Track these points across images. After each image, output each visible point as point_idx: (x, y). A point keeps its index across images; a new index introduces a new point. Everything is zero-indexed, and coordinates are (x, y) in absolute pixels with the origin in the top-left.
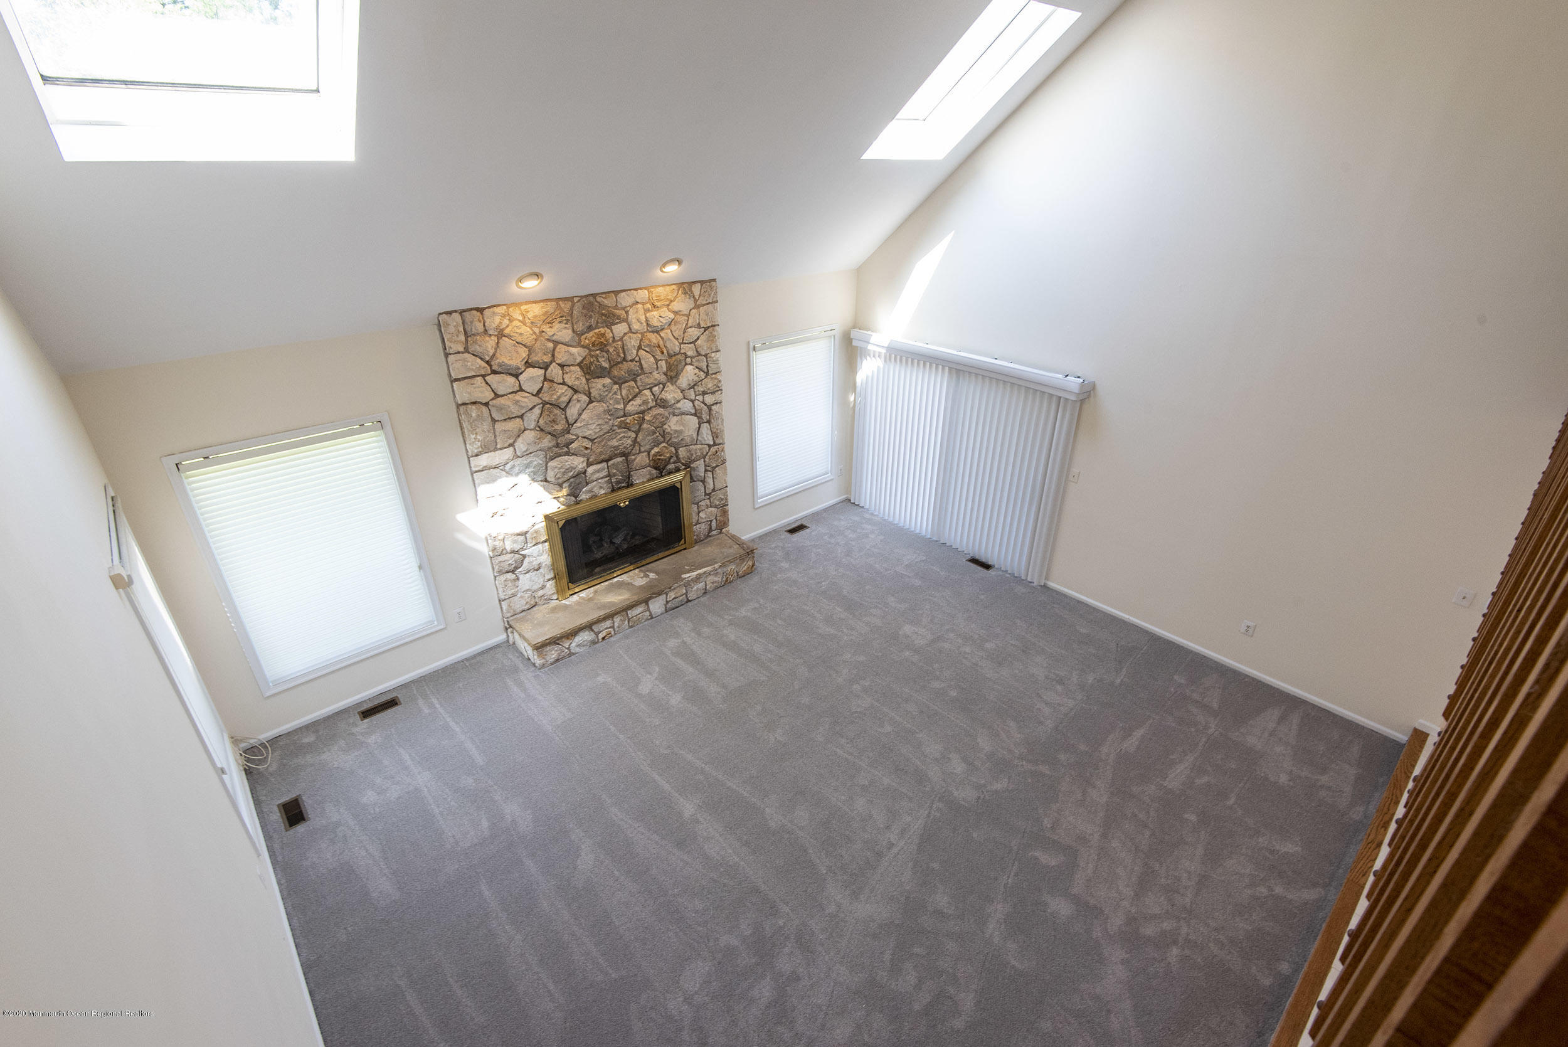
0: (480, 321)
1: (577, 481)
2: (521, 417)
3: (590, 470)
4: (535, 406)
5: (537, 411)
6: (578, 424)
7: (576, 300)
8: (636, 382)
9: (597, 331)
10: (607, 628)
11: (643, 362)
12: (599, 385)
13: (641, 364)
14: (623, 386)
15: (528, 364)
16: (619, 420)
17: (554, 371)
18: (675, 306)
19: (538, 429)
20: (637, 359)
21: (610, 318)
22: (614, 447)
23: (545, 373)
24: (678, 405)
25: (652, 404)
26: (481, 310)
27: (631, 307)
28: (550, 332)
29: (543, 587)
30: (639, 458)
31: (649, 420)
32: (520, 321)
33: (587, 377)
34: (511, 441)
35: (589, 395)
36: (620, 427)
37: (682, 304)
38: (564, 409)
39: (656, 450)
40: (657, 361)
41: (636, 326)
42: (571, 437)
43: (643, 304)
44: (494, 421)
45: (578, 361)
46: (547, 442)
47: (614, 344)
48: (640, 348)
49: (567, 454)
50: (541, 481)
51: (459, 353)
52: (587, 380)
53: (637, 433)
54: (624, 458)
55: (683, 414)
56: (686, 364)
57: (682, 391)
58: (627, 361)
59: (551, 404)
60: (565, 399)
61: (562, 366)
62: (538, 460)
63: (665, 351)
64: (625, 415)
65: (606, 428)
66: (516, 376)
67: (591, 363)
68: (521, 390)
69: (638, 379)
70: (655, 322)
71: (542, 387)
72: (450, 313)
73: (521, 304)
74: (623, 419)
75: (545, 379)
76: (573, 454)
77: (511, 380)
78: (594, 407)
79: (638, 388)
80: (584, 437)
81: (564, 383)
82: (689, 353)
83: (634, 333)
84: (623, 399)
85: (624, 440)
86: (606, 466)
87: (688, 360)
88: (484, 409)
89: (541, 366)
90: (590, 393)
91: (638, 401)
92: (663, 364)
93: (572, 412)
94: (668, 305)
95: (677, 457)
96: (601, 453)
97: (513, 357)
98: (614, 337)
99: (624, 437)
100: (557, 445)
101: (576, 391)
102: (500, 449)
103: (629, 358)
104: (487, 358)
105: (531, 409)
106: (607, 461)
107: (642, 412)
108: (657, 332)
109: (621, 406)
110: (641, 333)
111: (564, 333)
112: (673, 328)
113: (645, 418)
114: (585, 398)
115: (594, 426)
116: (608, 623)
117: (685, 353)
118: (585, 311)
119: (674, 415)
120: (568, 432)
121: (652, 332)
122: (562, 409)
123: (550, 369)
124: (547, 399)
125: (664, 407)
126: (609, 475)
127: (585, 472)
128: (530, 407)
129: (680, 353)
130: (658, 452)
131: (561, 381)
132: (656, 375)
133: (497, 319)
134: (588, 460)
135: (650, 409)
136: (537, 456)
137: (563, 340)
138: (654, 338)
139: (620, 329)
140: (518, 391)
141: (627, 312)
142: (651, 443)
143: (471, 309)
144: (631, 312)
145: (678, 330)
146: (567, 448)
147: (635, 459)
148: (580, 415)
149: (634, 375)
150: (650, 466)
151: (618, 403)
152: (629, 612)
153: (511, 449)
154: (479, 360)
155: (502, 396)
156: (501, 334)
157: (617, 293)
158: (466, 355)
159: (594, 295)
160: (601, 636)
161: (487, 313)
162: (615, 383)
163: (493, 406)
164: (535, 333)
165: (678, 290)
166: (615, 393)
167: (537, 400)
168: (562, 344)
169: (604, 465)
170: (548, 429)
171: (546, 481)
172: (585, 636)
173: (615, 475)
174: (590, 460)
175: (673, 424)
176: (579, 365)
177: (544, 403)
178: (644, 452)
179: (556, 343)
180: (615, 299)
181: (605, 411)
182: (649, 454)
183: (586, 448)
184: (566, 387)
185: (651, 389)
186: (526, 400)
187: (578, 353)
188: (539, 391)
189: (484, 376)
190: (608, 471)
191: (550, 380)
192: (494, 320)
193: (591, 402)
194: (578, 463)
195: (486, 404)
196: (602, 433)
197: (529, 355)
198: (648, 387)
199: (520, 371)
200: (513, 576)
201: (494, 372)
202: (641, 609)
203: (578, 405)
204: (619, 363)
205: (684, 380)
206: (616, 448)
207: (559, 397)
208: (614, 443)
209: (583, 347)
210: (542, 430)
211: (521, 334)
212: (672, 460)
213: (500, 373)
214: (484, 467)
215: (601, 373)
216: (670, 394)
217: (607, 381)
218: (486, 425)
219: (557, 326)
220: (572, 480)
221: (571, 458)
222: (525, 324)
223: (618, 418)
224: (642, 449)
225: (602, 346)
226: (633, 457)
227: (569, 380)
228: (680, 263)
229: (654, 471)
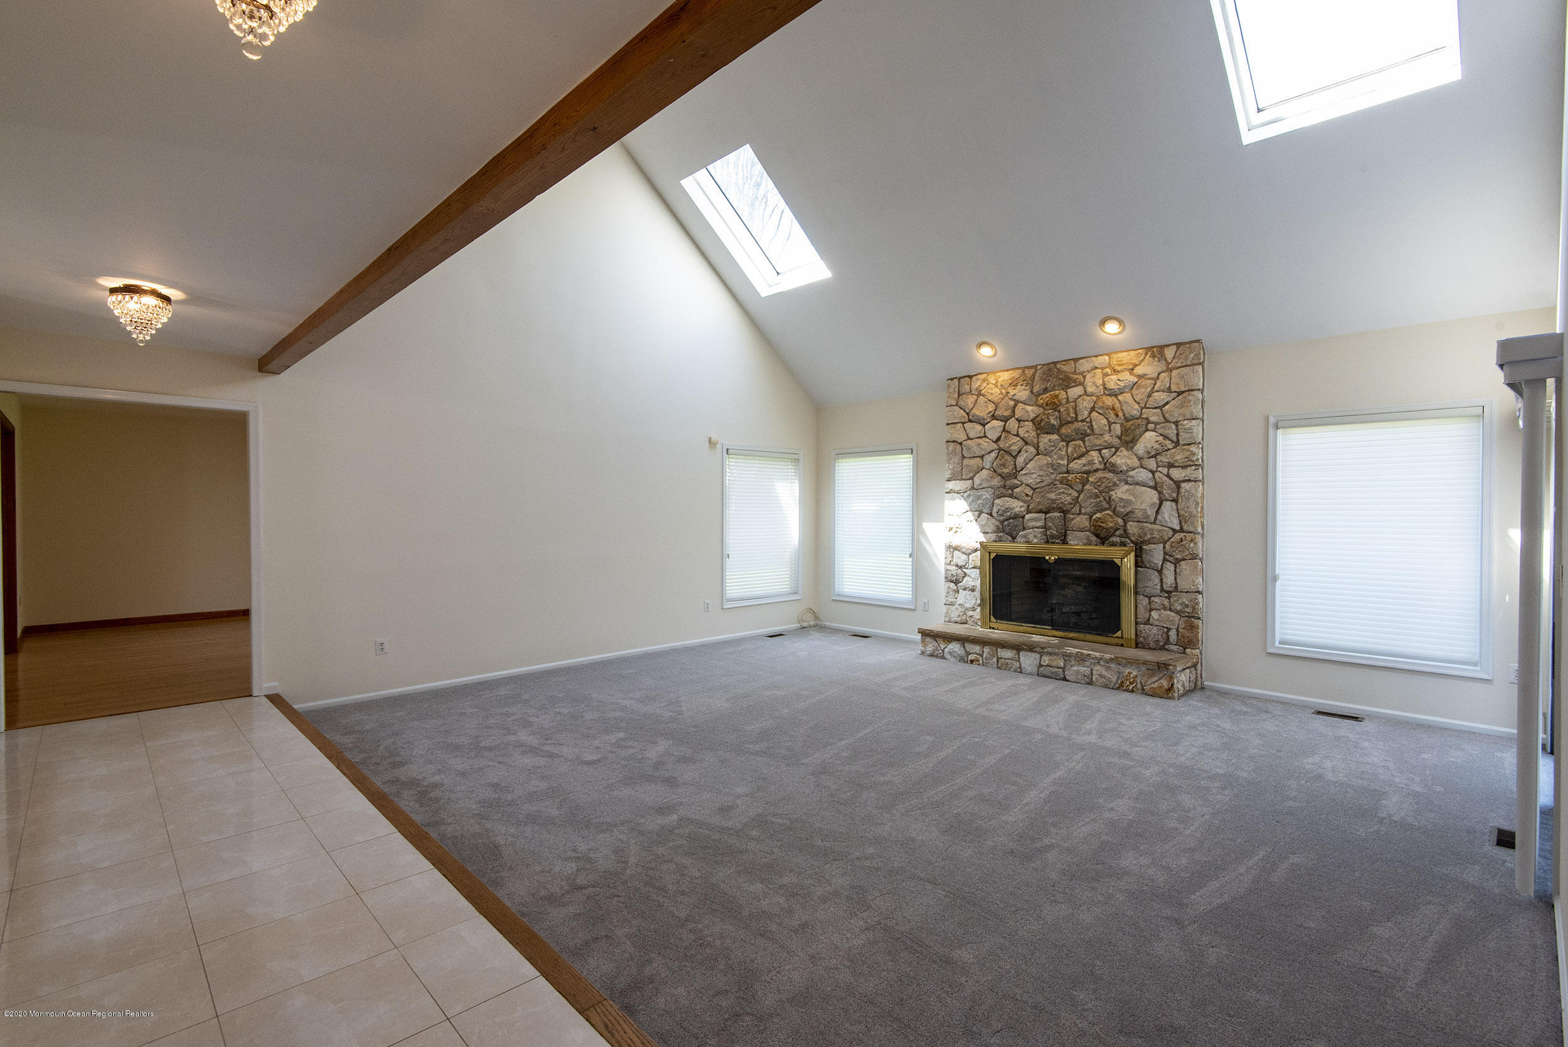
0: (968, 384)
1: (1015, 524)
2: (982, 457)
3: (1028, 517)
4: (993, 451)
5: (993, 455)
6: (1023, 472)
7: (1039, 367)
8: (1084, 442)
9: (1052, 393)
10: (976, 653)
11: (1093, 423)
12: (1045, 439)
13: (1092, 425)
14: (1071, 443)
15: (994, 417)
16: (1061, 475)
17: (1012, 424)
18: (1139, 370)
19: (992, 469)
20: (1088, 420)
21: (1067, 382)
22: (1051, 500)
23: (1005, 425)
24: (1131, 473)
25: (1098, 466)
26: (970, 377)
27: (1089, 372)
28: (1012, 392)
29: (974, 609)
30: (1078, 519)
31: (1092, 482)
32: (993, 384)
33: (1038, 432)
34: (971, 475)
35: (1037, 448)
36: (1061, 483)
37: (1148, 368)
38: (1015, 457)
39: (1098, 515)
40: (1110, 424)
41: (1090, 390)
42: (1016, 481)
43: (1103, 369)
44: (963, 457)
45: (1031, 418)
46: (997, 482)
47: (1067, 405)
48: (1093, 409)
49: (1011, 496)
50: (988, 514)
51: (952, 406)
52: (1038, 435)
53: (1080, 492)
54: (1062, 514)
55: (1137, 484)
56: (1147, 430)
57: (1140, 459)
58: (1078, 422)
59: (1004, 451)
60: (1015, 448)
61: (1019, 421)
62: (987, 495)
63: (1120, 414)
64: (1068, 472)
65: (1048, 480)
66: (984, 425)
67: (1042, 420)
68: (985, 436)
69: (1086, 439)
70: (1111, 385)
71: (1001, 436)
72: (952, 379)
73: (997, 372)
74: (1065, 475)
75: (1004, 430)
76: (1015, 498)
77: (979, 427)
78: (1039, 459)
79: (1086, 448)
80: (1027, 485)
81: (1017, 435)
82: (1152, 419)
83: (1088, 396)
84: (1068, 457)
85: (1066, 497)
86: (1044, 517)
87: (1151, 426)
88: (958, 446)
89: (1002, 419)
90: (1039, 447)
91: (1083, 460)
92: (1117, 428)
93: (1020, 460)
94: (1133, 370)
95: (1125, 531)
96: (1039, 503)
97: (981, 412)
98: (1068, 399)
99: (1064, 493)
100: (1004, 487)
101: (1026, 443)
102: (964, 480)
103: (1080, 418)
104: (968, 411)
105: (989, 453)
106: (1046, 513)
107: (1088, 473)
108: (1116, 396)
109: (1065, 462)
110: (1097, 396)
111: (1022, 393)
112: (1134, 391)
113: (1090, 479)
114: (1032, 449)
115: (1034, 476)
116: (977, 648)
117: (1147, 419)
118: (1044, 376)
119: (1127, 483)
120: (1016, 478)
121: (1110, 395)
122: (1013, 457)
123: (1008, 422)
124: (1001, 446)
125: (1113, 472)
126: (1045, 527)
127: (1023, 517)
128: (988, 451)
129: (1140, 417)
130: (1100, 518)
131: (1016, 433)
132: (1107, 437)
133: (979, 383)
134: (1028, 506)
135: (1097, 470)
136: (988, 492)
137: (1022, 400)
138: (1109, 401)
139: (1075, 392)
140: (983, 437)
141: (1084, 377)
142: (1094, 507)
143: (965, 377)
144: (1088, 376)
145: (1140, 394)
146: (1012, 491)
147: (1073, 519)
148: (1027, 464)
149: (1083, 436)
150: (1090, 531)
151: (1063, 459)
152: (999, 650)
153: (971, 481)
154: (962, 412)
155: (972, 439)
156: (980, 394)
157: (1076, 360)
158: (956, 407)
159: (1055, 363)
160: (971, 657)
161: (974, 378)
162: (1063, 440)
163: (965, 446)
164: (1002, 393)
165: (1146, 354)
166: (1060, 449)
167: (995, 446)
168: (1021, 402)
169: (1042, 516)
170: (999, 471)
171: (991, 515)
172: (955, 647)
173: (1050, 528)
174: (1030, 507)
175: (1121, 492)
176: (1032, 421)
177: (1000, 449)
178: (1085, 514)
179: (1017, 402)
180: (1074, 365)
181: (1048, 464)
182: (1091, 517)
183: (1027, 495)
184: (1019, 439)
185: (1100, 451)
186: (986, 444)
187: (1032, 411)
188: (999, 439)
189: (963, 423)
190: (1045, 523)
191: (1007, 431)
192: (976, 384)
193: (1038, 454)
194: (1017, 506)
195: (961, 444)
196: (1043, 484)
197: (995, 410)
198: (1097, 448)
199: (986, 422)
200: (955, 587)
201: (970, 421)
202: (1010, 654)
203: (1026, 455)
204: (1069, 422)
205: (1141, 447)
206: (1053, 501)
207: (1011, 445)
208: (1052, 496)
209: (1038, 406)
210: (995, 471)
211: (992, 394)
212: (1118, 533)
213: (974, 422)
214: (951, 490)
215: (1050, 430)
216: (1123, 459)
217: (1055, 437)
218: (957, 459)
219: (1019, 387)
220: (1011, 520)
221: (1013, 500)
222: (997, 387)
223: (1061, 473)
224: (1083, 511)
225: (1054, 405)
226: (1072, 516)
227: (1021, 432)
228: (1120, 322)
229: (1094, 538)
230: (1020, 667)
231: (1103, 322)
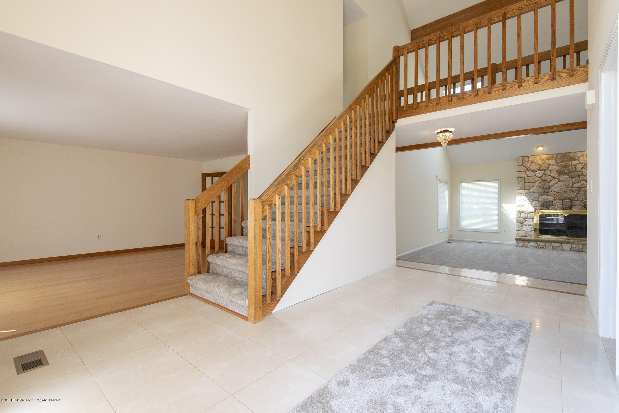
0: (527, 159)
1: (549, 204)
2: (534, 182)
3: (555, 201)
4: (539, 180)
5: (539, 182)
6: (553, 187)
7: (559, 154)
8: (579, 178)
9: (565, 162)
10: (542, 245)
11: (583, 172)
12: (562, 178)
13: (583, 173)
14: (573, 178)
15: (539, 170)
16: (570, 188)
17: (548, 172)
19: (538, 186)
20: (581, 171)
21: (572, 159)
22: (566, 196)
23: (544, 172)
26: (528, 157)
27: (581, 156)
28: (547, 162)
29: (530, 232)
30: (577, 202)
31: (583, 190)
32: (539, 159)
33: (559, 174)
34: (529, 188)
35: (559, 180)
36: (570, 191)
38: (549, 183)
41: (581, 162)
42: (549, 190)
44: (525, 182)
45: (556, 170)
46: (541, 190)
47: (572, 166)
49: (547, 195)
50: (536, 201)
51: (520, 166)
52: (559, 176)
53: (577, 194)
54: (570, 201)
58: (576, 171)
59: (544, 180)
60: (550, 180)
61: (550, 171)
62: (536, 195)
64: (572, 187)
65: (564, 190)
66: (535, 172)
67: (561, 171)
68: (535, 176)
69: (580, 177)
71: (542, 176)
72: (520, 157)
73: (540, 155)
74: (571, 188)
75: (544, 174)
76: (549, 195)
77: (533, 173)
78: (560, 183)
79: (580, 180)
80: (555, 191)
81: (550, 175)
83: (581, 163)
84: (573, 182)
85: (572, 195)
86: (562, 202)
88: (523, 179)
89: (543, 170)
90: (559, 179)
91: (579, 184)
93: (551, 184)
96: (560, 197)
97: (534, 167)
98: (572, 164)
99: (571, 194)
100: (544, 192)
101: (554, 178)
102: (525, 190)
103: (577, 170)
104: (527, 167)
105: (537, 181)
106: (563, 200)
107: (581, 188)
109: (572, 184)
110: (584, 164)
111: (552, 162)
113: (582, 189)
114: (557, 180)
115: (558, 189)
116: (543, 244)
118: (562, 157)
120: (549, 189)
122: (548, 182)
123: (546, 171)
124: (543, 179)
126: (562, 205)
127: (553, 202)
128: (537, 180)
131: (549, 175)
133: (532, 159)
134: (555, 198)
136: (537, 194)
137: (552, 164)
139: (574, 162)
140: (534, 176)
141: (579, 158)
142: (584, 198)
143: (526, 156)
144: (581, 158)
146: (548, 193)
147: (575, 202)
148: (554, 185)
149: (579, 176)
150: (582, 206)
151: (570, 183)
152: (553, 244)
153: (529, 190)
154: (525, 168)
155: (529, 177)
156: (532, 162)
157: (575, 152)
158: (521, 166)
159: (566, 153)
160: (540, 247)
161: (530, 157)
162: (570, 177)
163: (526, 179)
164: (543, 162)
166: (569, 180)
167: (540, 179)
168: (552, 165)
169: (561, 201)
170: (542, 187)
171: (538, 201)
172: (533, 244)
173: (565, 205)
174: (556, 199)
176: (557, 171)
177: (542, 180)
178: (579, 200)
179: (549, 165)
180: (574, 154)
181: (564, 185)
182: (582, 202)
183: (554, 195)
184: (551, 177)
186: (536, 178)
187: (556, 168)
188: (541, 177)
189: (525, 171)
190: (562, 204)
191: (545, 174)
192: (531, 159)
193: (559, 181)
194: (551, 198)
195: (524, 178)
196: (562, 191)
197: (540, 167)
198: (585, 180)
199: (536, 171)
200: (521, 225)
201: (528, 171)
202: (558, 245)
203: (554, 182)
204: (573, 172)
206: (567, 196)
207: (547, 179)
208: (566, 195)
209: (559, 166)
210: (540, 187)
211: (538, 162)
213: (530, 171)
214: (520, 193)
215: (565, 174)
217: (567, 176)
218: (523, 183)
219: (551, 160)
220: (547, 203)
221: (548, 196)
222: (540, 160)
223: (569, 188)
224: (579, 199)
225: (567, 166)
226: (574, 201)
227: (552, 175)
229: (584, 208)
230: (563, 249)
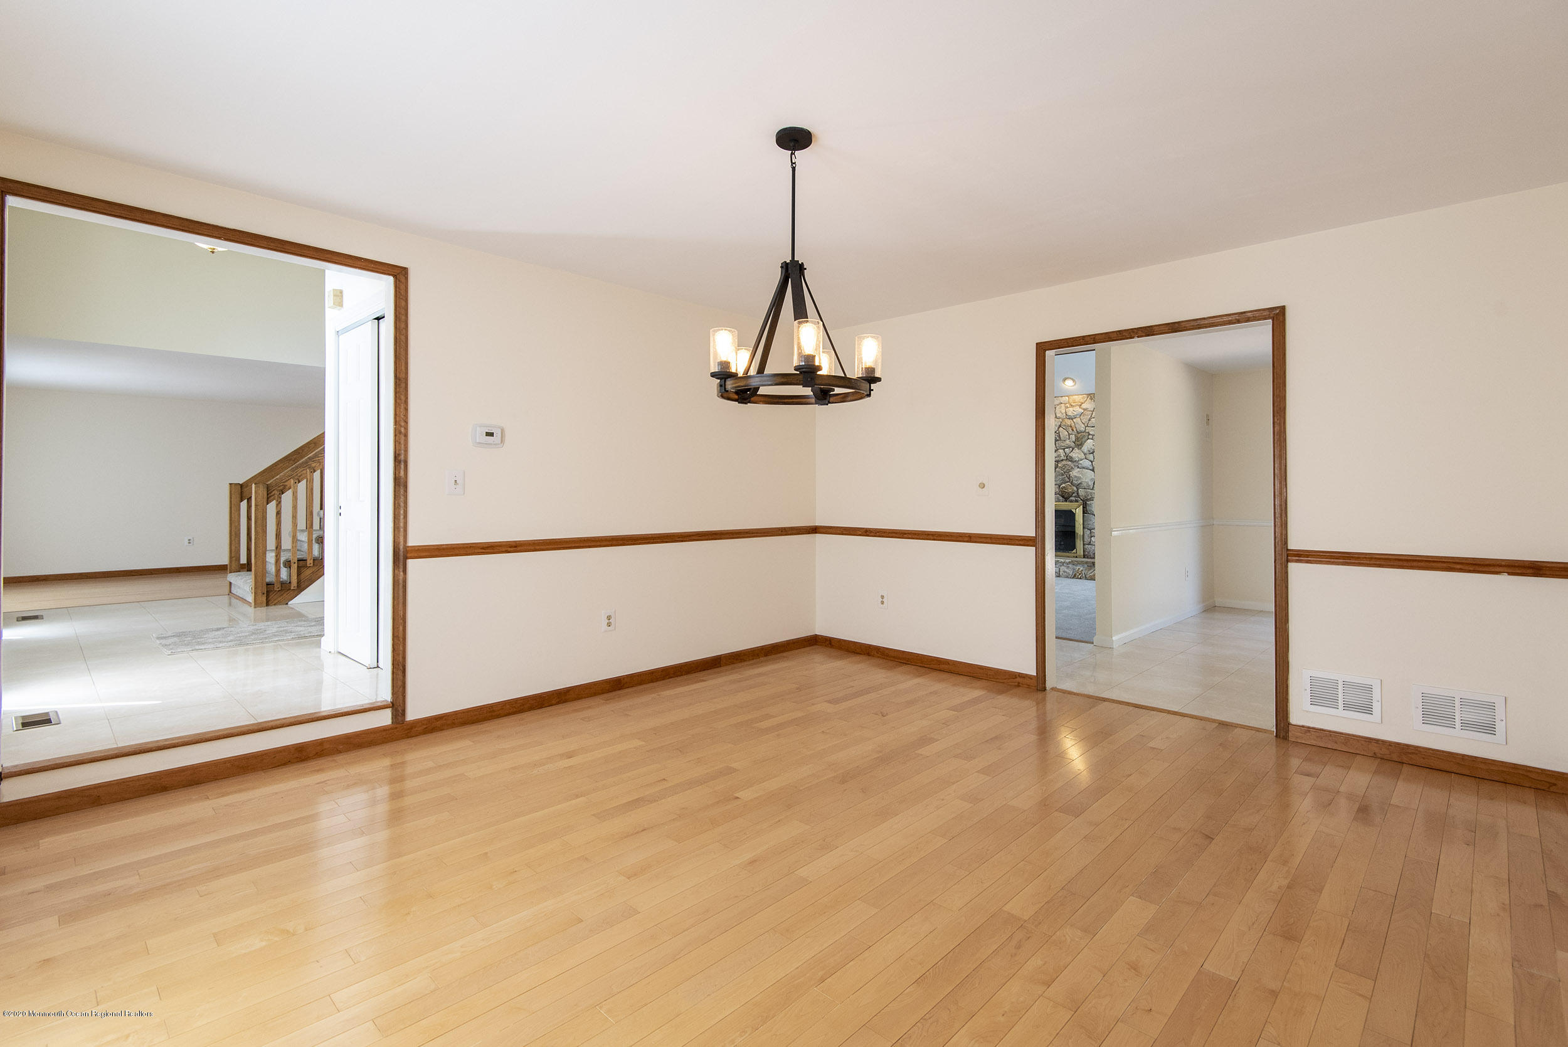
18: (1084, 406)
24: (1081, 462)
25: (1063, 458)
27: (1058, 405)
37: (1088, 405)
39: (1063, 485)
40: (1069, 435)
43: (1065, 404)
48: (1060, 426)
55: (1084, 468)
56: (1088, 439)
57: (1085, 454)
63: (1075, 430)
70: (1070, 413)
82: (1091, 433)
87: (1090, 437)
92: (1073, 438)
94: (1081, 405)
95: (1078, 494)
108: (1072, 419)
112: (1082, 417)
117: (1088, 432)
119: (1078, 468)
121: (1069, 419)
125: (1071, 461)
129: (1085, 432)
130: (1064, 487)
132: (1068, 442)
135: (1062, 460)
138: (1069, 422)
145: (1085, 419)
165: (1088, 398)
175: (1075, 473)
182: (1060, 486)
185: (1064, 449)
205: (1085, 448)
212: (1074, 495)
216: (1076, 454)
228: (1074, 381)
229: (1061, 498)
231: (1065, 380)
